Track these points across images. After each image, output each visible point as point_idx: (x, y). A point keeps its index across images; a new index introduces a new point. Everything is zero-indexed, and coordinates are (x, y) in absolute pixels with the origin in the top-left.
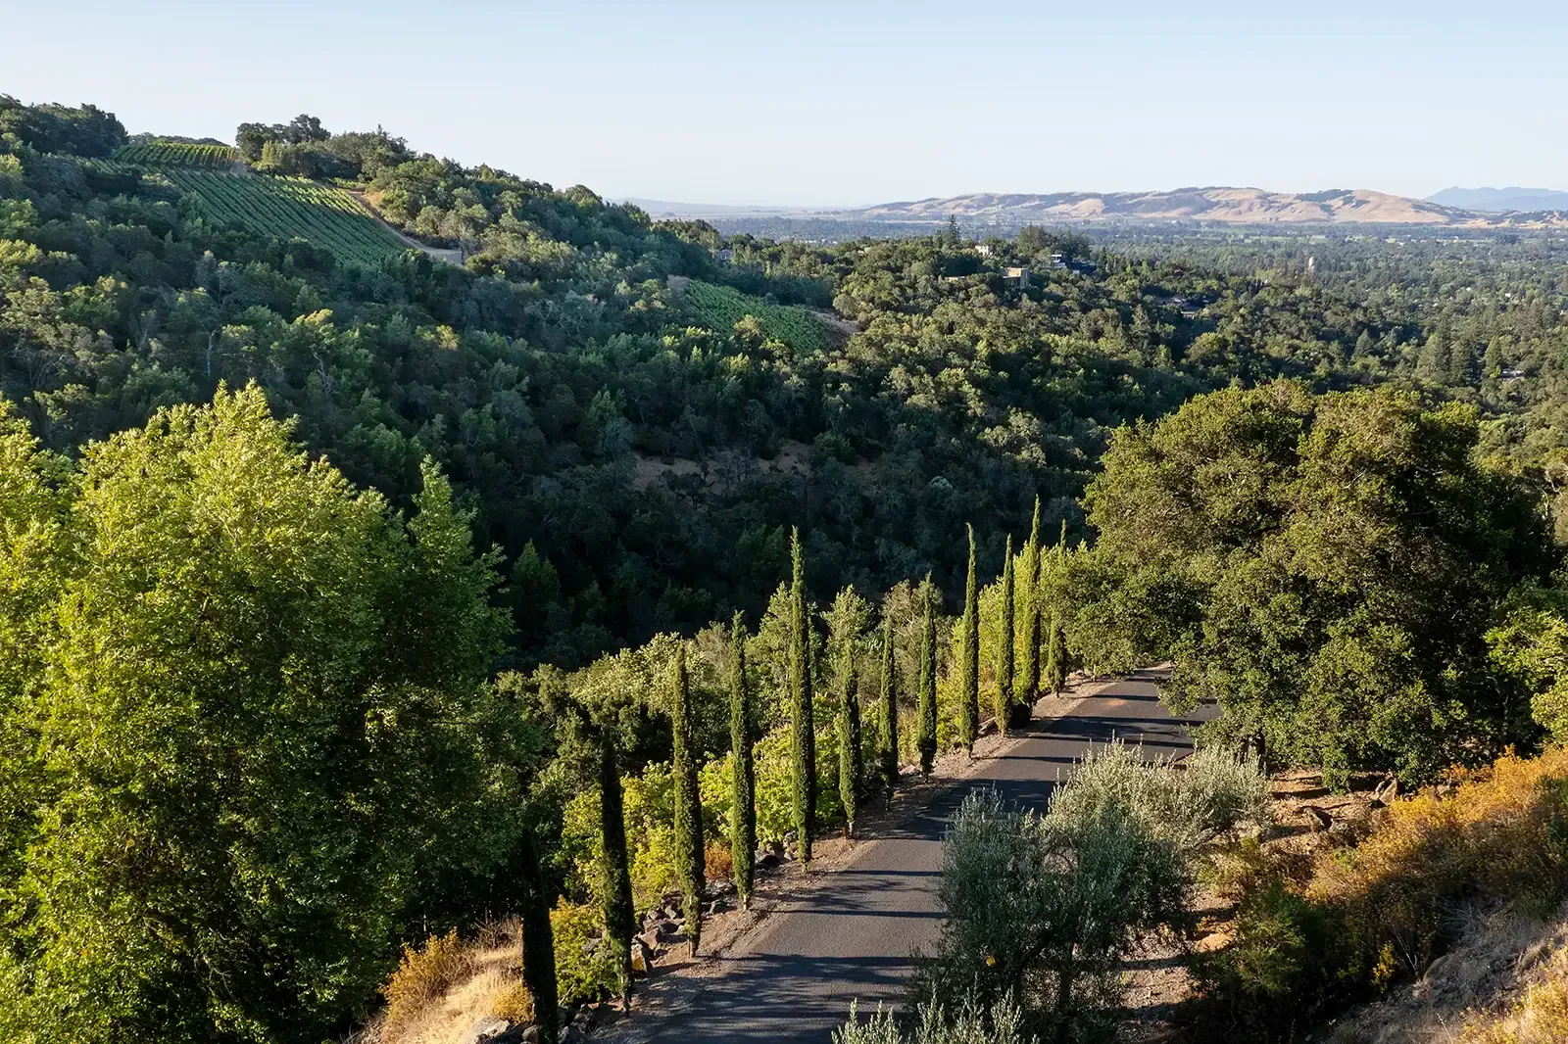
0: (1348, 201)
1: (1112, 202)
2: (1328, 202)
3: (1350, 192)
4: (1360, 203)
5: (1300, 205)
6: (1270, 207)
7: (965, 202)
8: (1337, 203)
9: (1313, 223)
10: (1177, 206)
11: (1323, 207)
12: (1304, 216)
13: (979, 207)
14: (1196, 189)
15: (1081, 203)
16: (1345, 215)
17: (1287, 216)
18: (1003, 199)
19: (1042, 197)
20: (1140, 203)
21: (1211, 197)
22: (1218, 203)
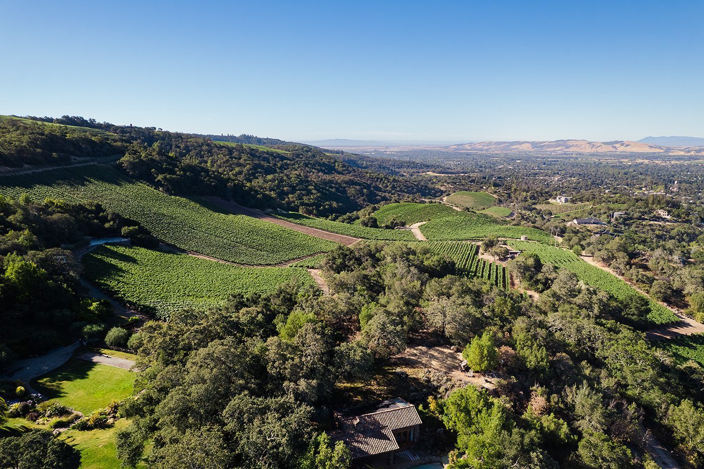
0: (622, 145)
1: (534, 144)
2: (614, 145)
3: (623, 141)
4: (627, 145)
5: (604, 146)
6: (593, 147)
7: (483, 144)
8: (617, 145)
9: (611, 153)
10: (559, 146)
11: (613, 147)
12: (606, 150)
13: (487, 146)
14: (563, 140)
15: (523, 145)
16: (621, 149)
17: (600, 150)
18: (496, 143)
19: (509, 143)
20: (545, 145)
21: (570, 143)
22: (573, 145)
